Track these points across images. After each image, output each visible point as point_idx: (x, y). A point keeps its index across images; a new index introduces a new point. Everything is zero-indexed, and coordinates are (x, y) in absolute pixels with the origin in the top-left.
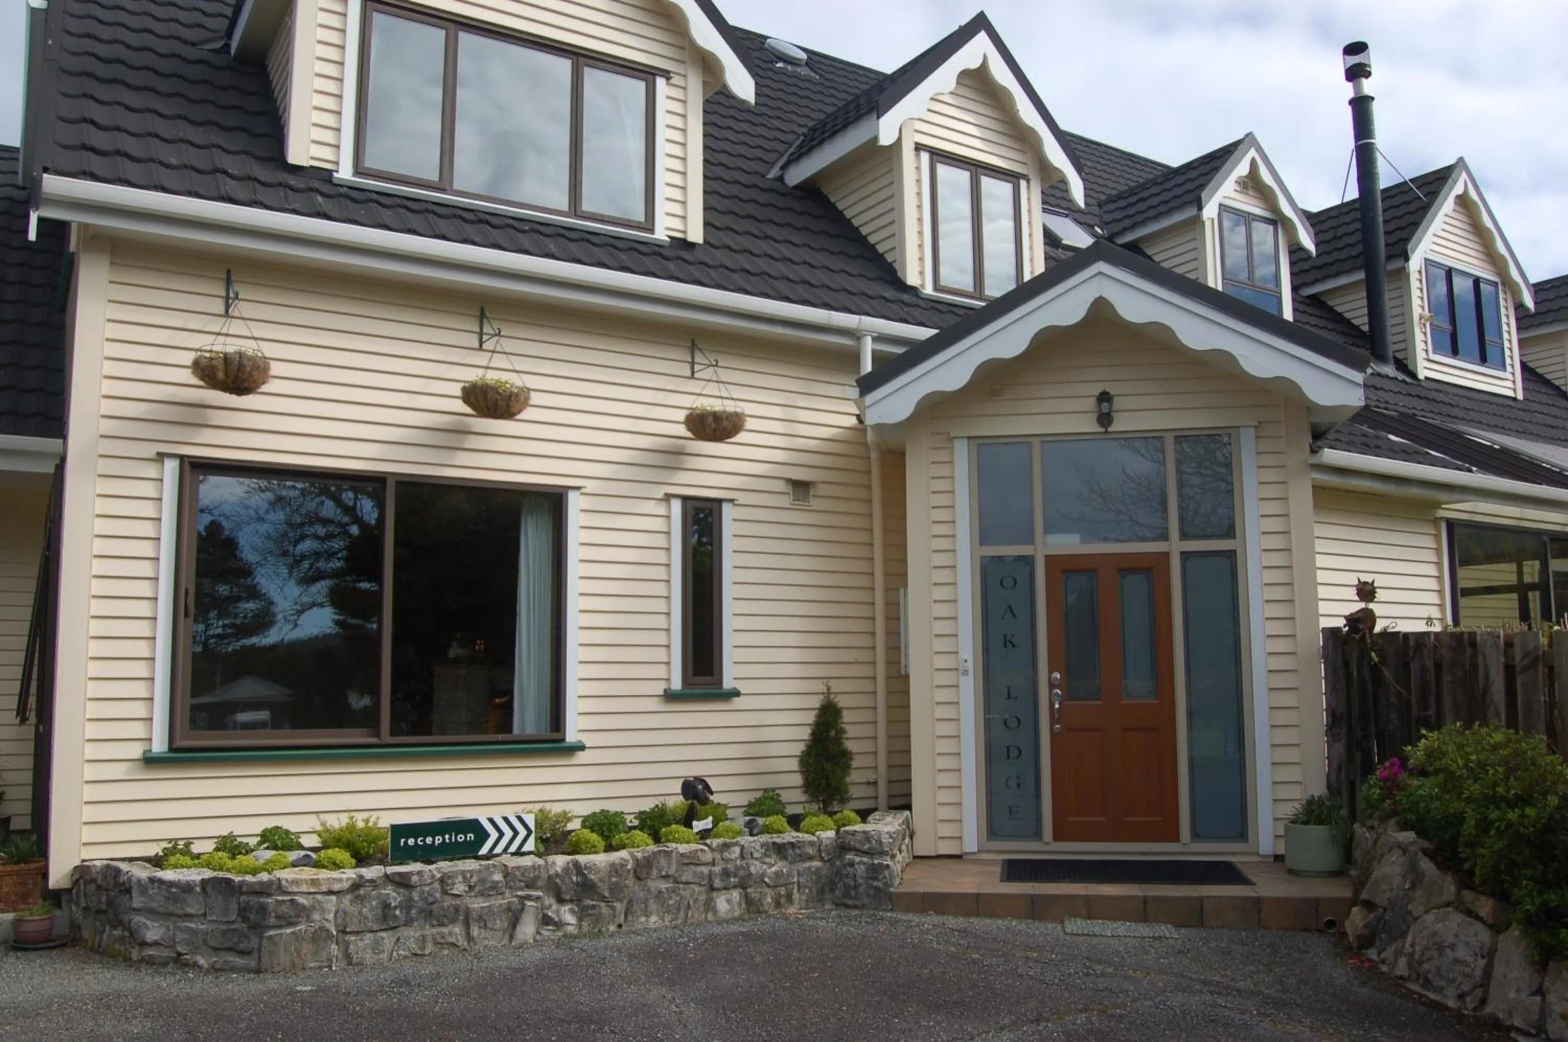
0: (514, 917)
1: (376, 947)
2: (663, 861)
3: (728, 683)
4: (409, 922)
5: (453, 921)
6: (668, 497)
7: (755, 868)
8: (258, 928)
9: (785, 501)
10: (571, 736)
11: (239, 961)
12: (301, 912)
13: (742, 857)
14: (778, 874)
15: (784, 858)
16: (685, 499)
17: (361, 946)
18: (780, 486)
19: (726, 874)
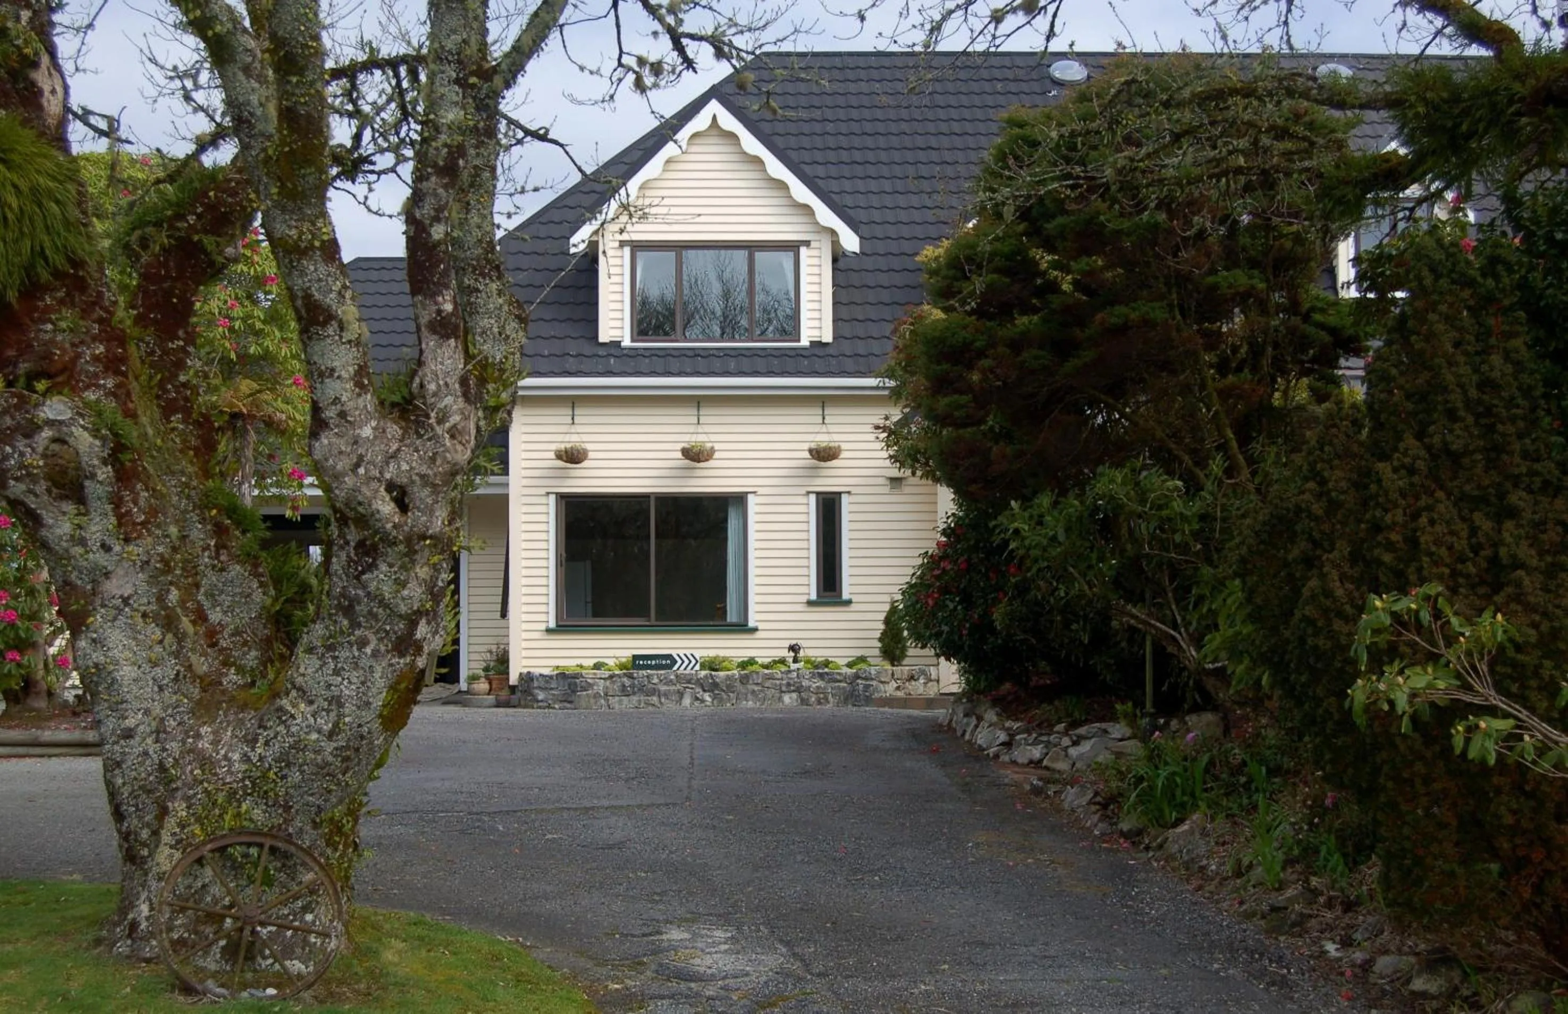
0: (681, 695)
1: (620, 702)
2: (755, 676)
3: (845, 596)
4: (634, 693)
5: (653, 694)
6: (808, 493)
7: (805, 683)
8: (574, 692)
9: (887, 490)
10: (751, 624)
11: (568, 705)
12: (590, 686)
13: (798, 677)
14: (818, 687)
15: (823, 679)
16: (818, 494)
17: (613, 701)
18: (882, 481)
19: (789, 685)
